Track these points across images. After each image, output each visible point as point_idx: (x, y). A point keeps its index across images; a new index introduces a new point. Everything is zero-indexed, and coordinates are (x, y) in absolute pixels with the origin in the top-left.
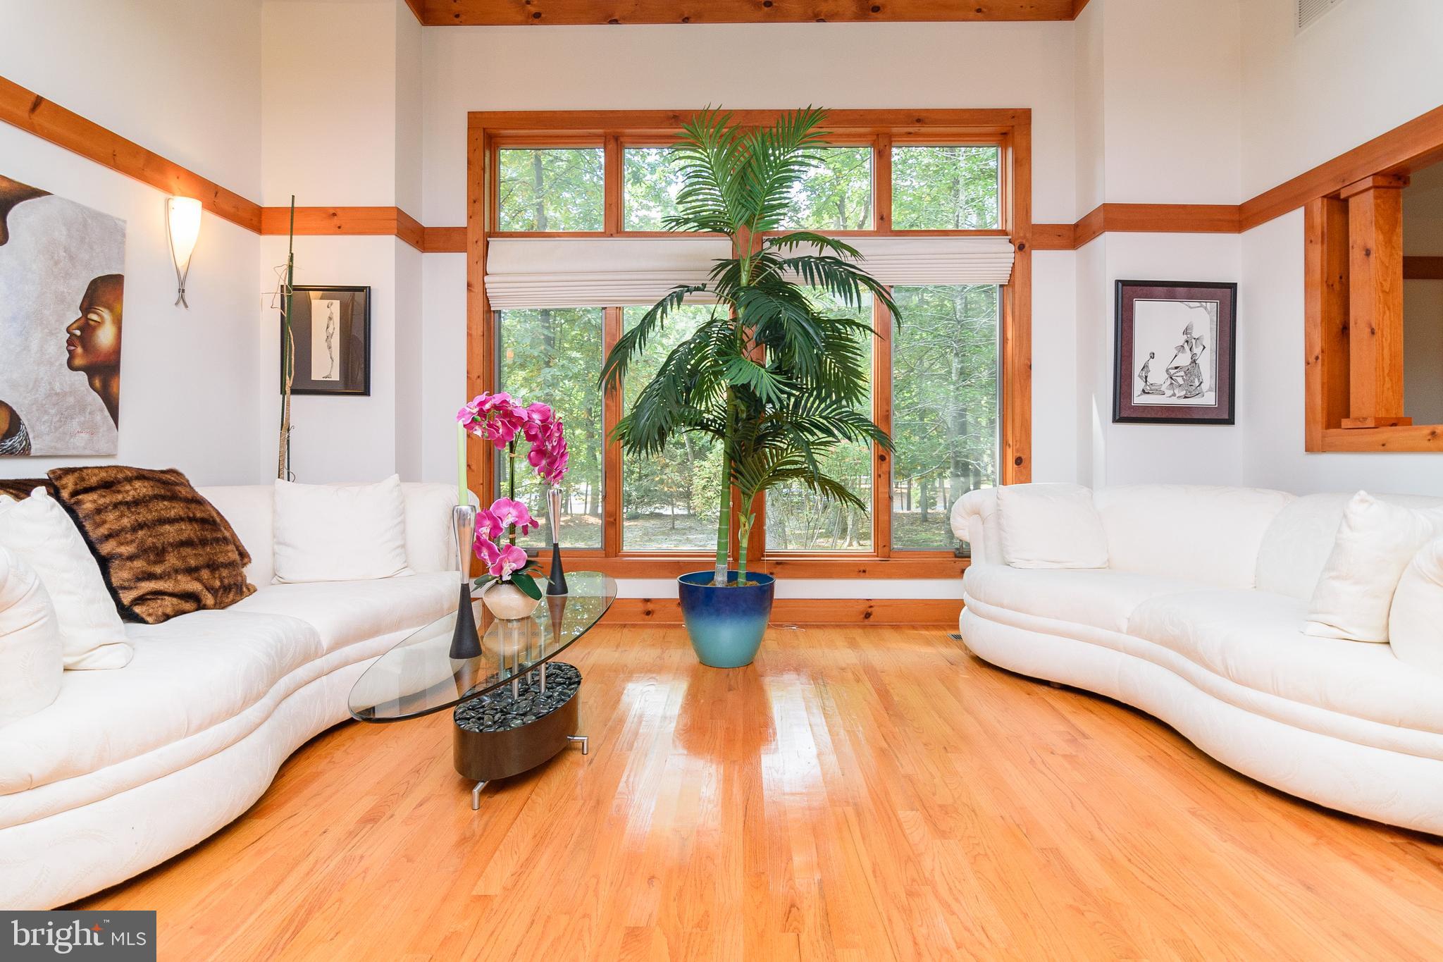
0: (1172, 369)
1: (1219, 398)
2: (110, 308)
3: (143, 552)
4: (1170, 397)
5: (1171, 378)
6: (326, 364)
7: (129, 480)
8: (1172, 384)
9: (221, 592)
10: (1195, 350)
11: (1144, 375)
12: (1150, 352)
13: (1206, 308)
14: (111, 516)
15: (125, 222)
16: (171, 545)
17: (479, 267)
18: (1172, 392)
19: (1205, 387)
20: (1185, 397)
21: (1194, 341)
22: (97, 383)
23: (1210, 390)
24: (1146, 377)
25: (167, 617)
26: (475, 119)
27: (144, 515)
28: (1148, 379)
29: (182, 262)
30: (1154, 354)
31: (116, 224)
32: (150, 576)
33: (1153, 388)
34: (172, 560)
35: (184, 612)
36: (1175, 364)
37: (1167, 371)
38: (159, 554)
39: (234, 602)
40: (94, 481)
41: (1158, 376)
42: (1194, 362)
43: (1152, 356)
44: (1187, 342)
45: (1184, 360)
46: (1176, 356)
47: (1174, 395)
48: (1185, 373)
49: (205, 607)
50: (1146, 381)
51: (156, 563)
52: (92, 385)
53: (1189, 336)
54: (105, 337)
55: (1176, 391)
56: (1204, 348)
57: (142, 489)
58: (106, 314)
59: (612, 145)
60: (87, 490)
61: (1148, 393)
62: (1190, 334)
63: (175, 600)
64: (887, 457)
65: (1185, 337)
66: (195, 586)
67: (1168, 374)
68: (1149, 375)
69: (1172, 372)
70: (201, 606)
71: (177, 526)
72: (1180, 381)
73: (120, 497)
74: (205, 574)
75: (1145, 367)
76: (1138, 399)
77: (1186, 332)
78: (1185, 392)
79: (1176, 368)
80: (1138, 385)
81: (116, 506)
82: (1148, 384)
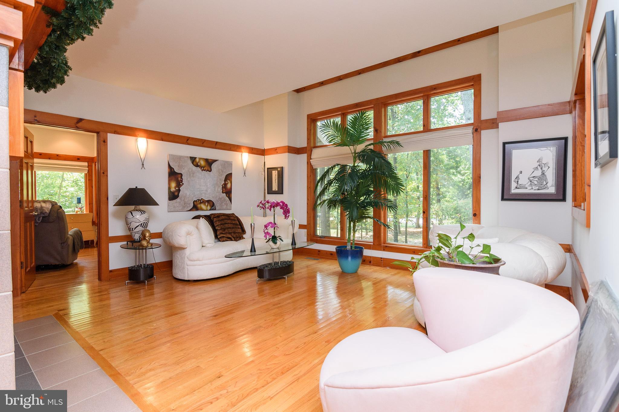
0: (531, 177)
1: (557, 189)
2: (230, 180)
3: (221, 229)
4: (530, 190)
5: (531, 181)
6: (275, 187)
7: (221, 216)
8: (531, 184)
9: (236, 238)
10: (544, 169)
11: (516, 181)
12: (519, 171)
13: (550, 150)
14: (217, 222)
15: (232, 162)
16: (226, 228)
17: (309, 158)
18: (531, 188)
19: (549, 185)
20: (538, 190)
21: (543, 165)
22: (227, 195)
23: (552, 186)
24: (518, 182)
25: (224, 241)
26: (309, 116)
27: (223, 222)
28: (519, 183)
29: (245, 167)
30: (522, 172)
31: (230, 163)
32: (222, 234)
33: (521, 186)
34: (226, 231)
35: (228, 241)
36: (533, 175)
37: (529, 178)
38: (224, 230)
39: (238, 240)
40: (216, 216)
41: (523, 181)
42: (543, 174)
43: (521, 172)
44: (539, 165)
45: (538, 173)
46: (533, 172)
47: (532, 189)
48: (538, 179)
49: (233, 241)
50: (518, 183)
51: (223, 231)
52: (226, 196)
53: (540, 163)
54: (229, 186)
55: (533, 187)
56: (549, 167)
57: (223, 217)
58: (229, 181)
59: (343, 116)
60: (215, 217)
61: (519, 188)
62: (541, 162)
63: (226, 238)
64: (426, 212)
65: (538, 163)
66: (230, 236)
67: (529, 180)
68: (519, 180)
69: (531, 179)
70: (232, 240)
71: (228, 225)
72: (536, 183)
73: (219, 219)
74: (233, 234)
75: (517, 177)
76: (514, 191)
77: (538, 161)
78: (538, 187)
79: (533, 177)
80: (514, 185)
81: (218, 220)
82: (519, 184)
